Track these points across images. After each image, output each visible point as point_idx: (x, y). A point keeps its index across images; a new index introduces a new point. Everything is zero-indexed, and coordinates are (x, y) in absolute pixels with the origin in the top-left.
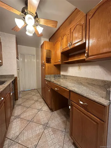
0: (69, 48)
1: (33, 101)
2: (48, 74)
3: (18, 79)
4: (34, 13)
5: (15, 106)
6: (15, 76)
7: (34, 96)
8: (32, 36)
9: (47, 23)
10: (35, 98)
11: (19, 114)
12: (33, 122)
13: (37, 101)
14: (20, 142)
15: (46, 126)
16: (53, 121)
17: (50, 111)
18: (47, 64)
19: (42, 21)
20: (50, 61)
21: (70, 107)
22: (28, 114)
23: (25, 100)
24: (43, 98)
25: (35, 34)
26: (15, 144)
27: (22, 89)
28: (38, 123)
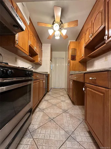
0: (91, 39)
1: (59, 95)
2: (73, 70)
3: (50, 76)
4: (59, 21)
5: (46, 95)
6: (49, 73)
7: (61, 93)
8: (59, 39)
9: (69, 25)
10: (62, 94)
11: (48, 99)
12: (56, 106)
13: (63, 95)
14: (44, 112)
15: (65, 111)
16: (73, 111)
17: (72, 104)
18: (72, 61)
19: (66, 25)
20: (75, 58)
21: (84, 89)
22: (54, 101)
23: (53, 93)
24: (68, 95)
25: (61, 36)
26: (41, 112)
27: (53, 87)
28: (60, 107)
